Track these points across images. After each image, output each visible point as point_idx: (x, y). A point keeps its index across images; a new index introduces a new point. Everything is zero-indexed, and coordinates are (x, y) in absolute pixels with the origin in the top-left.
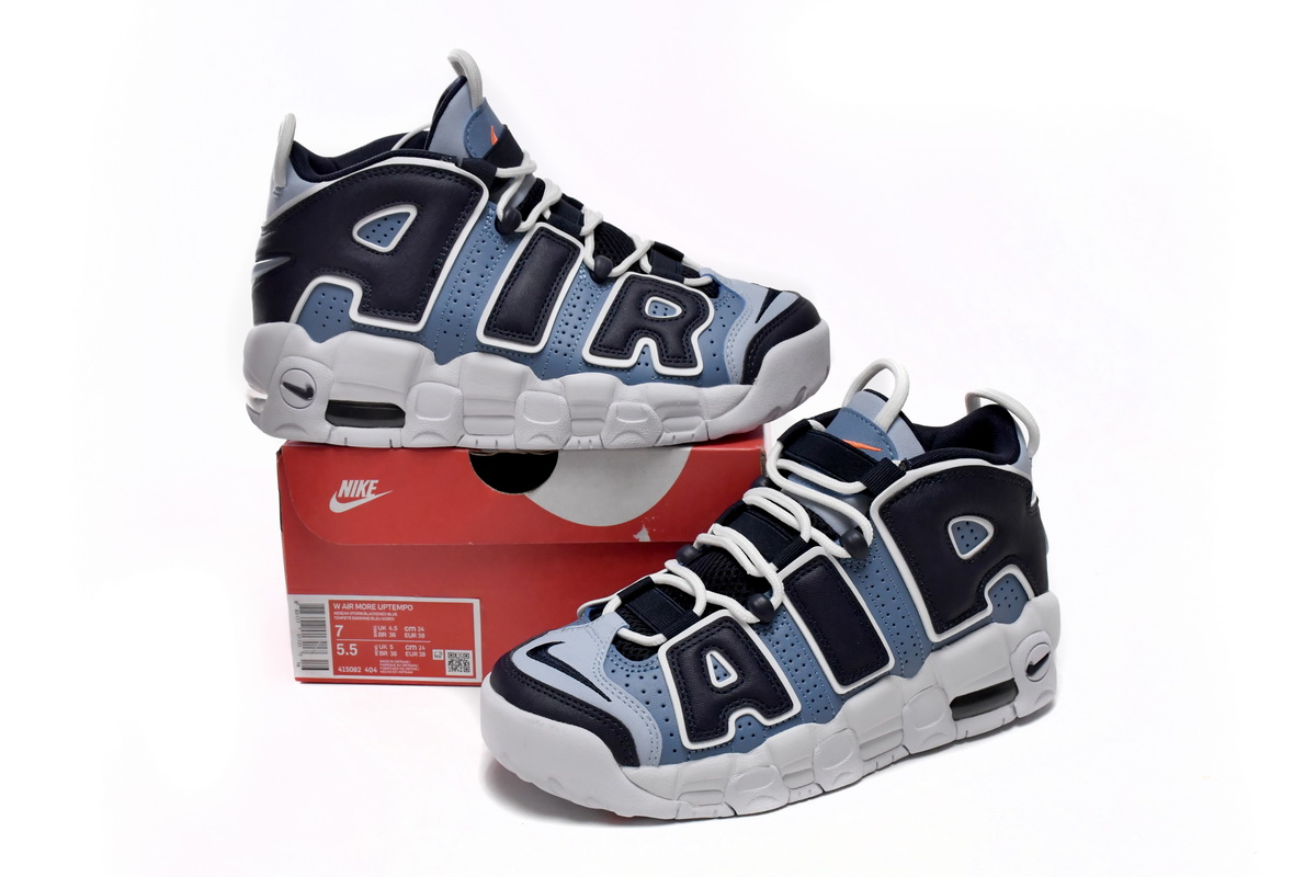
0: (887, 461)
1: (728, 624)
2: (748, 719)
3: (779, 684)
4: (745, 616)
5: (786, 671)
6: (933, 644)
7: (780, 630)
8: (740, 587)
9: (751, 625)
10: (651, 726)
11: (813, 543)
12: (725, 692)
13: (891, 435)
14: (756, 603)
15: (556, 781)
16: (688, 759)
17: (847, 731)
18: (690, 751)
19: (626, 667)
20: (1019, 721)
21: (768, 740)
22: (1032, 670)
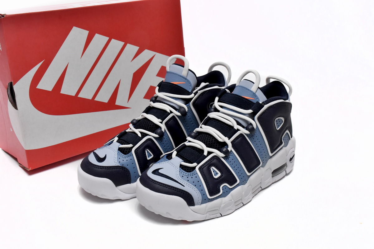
0: (258, 103)
1: (216, 158)
2: (225, 187)
3: (233, 175)
4: (221, 155)
5: (234, 170)
6: (270, 156)
7: (231, 157)
8: (216, 145)
9: (222, 157)
10: (198, 193)
11: (238, 130)
12: (218, 179)
13: (256, 94)
14: (224, 150)
15: (169, 213)
16: (209, 202)
17: (250, 186)
18: (209, 199)
19: (186, 175)
20: (287, 175)
21: (231, 192)
22: (291, 159)
